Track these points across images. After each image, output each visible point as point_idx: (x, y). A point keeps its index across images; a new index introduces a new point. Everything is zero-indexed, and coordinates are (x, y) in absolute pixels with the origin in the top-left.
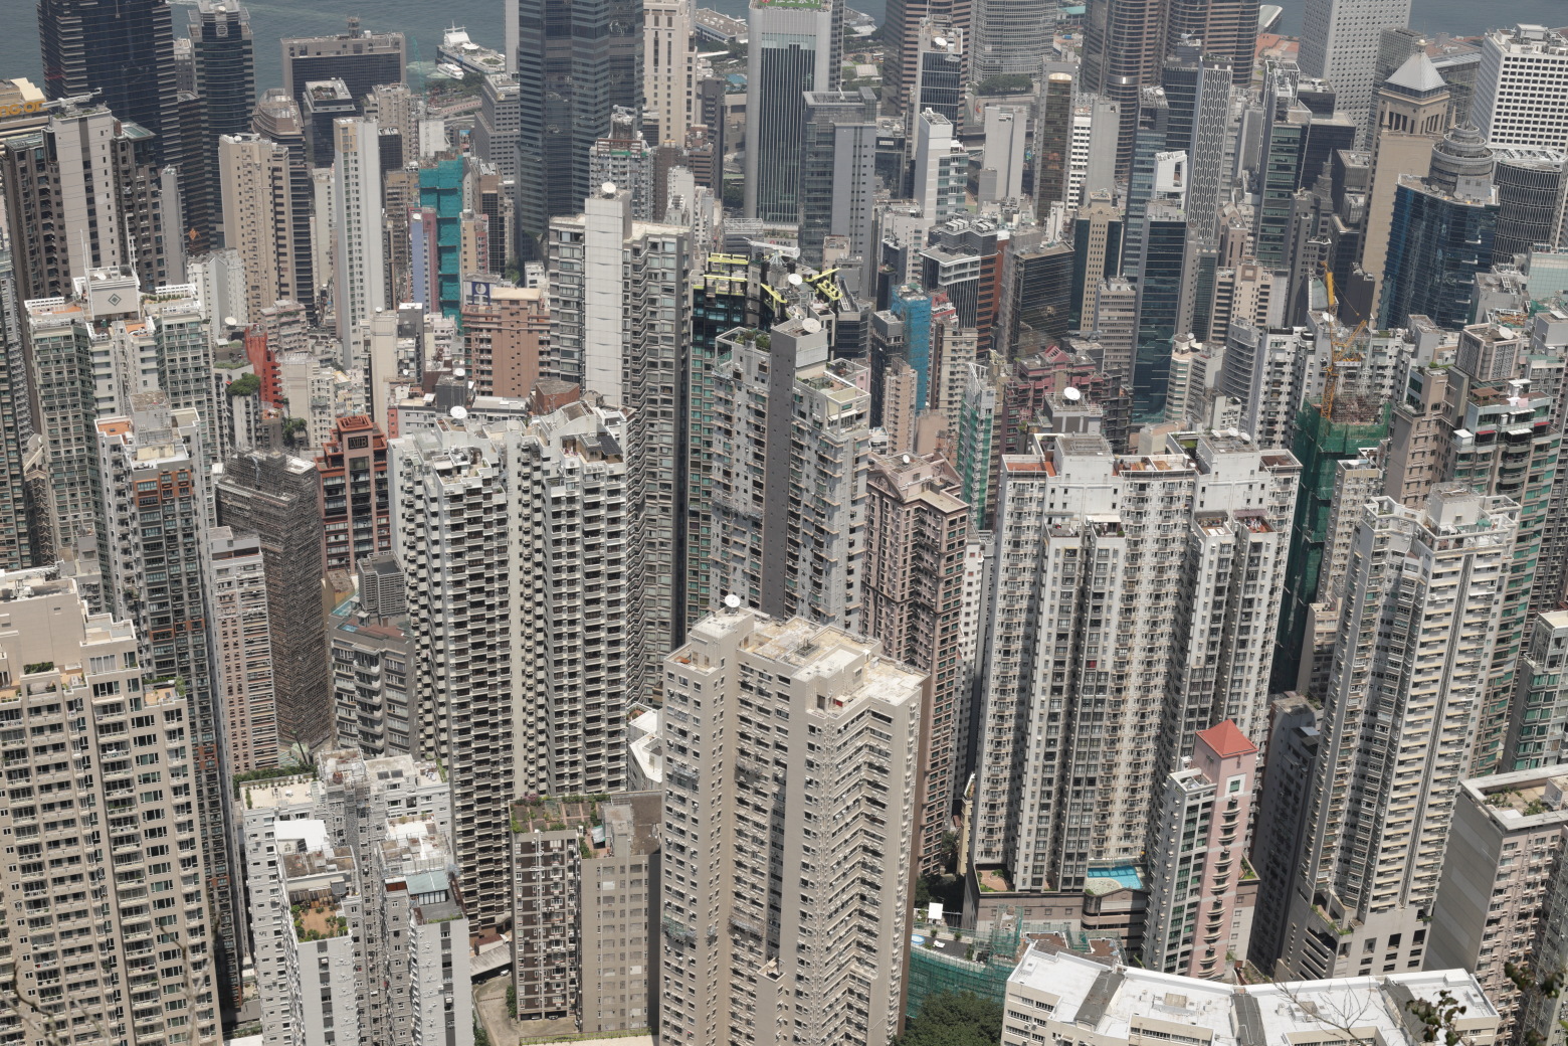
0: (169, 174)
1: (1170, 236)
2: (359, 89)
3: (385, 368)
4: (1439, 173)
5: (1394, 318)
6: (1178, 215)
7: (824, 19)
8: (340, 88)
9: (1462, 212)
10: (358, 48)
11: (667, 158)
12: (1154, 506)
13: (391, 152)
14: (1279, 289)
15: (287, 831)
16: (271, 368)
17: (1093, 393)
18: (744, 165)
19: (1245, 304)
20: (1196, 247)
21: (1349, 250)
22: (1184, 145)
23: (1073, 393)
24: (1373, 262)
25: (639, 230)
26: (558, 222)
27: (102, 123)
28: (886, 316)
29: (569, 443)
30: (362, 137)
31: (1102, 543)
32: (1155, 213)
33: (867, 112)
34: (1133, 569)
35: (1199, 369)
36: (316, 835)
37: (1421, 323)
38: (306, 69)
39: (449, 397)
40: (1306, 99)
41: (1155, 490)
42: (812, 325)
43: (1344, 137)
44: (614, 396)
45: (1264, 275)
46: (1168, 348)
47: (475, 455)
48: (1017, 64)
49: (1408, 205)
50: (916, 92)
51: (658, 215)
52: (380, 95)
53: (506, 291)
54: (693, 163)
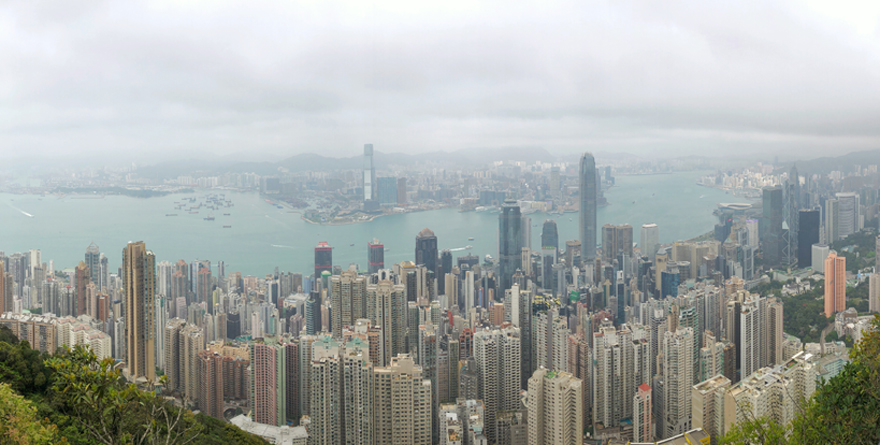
0: (436, 280)
1: (621, 287)
2: (470, 266)
3: (473, 319)
4: (668, 268)
5: (664, 297)
6: (622, 283)
7: (555, 251)
8: (467, 266)
9: (673, 275)
11: (526, 278)
12: (624, 340)
13: (476, 278)
14: (643, 294)
15: (449, 415)
16: (452, 318)
17: (610, 319)
18: (541, 279)
19: (637, 298)
20: (626, 288)
21: (654, 284)
22: (621, 269)
23: (606, 319)
24: (659, 286)
25: (522, 292)
26: (507, 291)
27: (425, 269)
28: (570, 307)
29: (509, 335)
30: (471, 275)
31: (615, 349)
32: (618, 283)
33: (564, 268)
34: (622, 354)
35: (629, 311)
36: (454, 417)
37: (669, 297)
38: (461, 262)
39: (485, 325)
40: (643, 258)
41: (624, 337)
42: (555, 309)
43: (651, 264)
44: (517, 325)
45: (639, 292)
46: (623, 308)
47: (490, 337)
48: (589, 257)
49: (663, 274)
50: (572, 263)
51: (525, 289)
52: (474, 266)
53: (496, 304)
54: (532, 279)
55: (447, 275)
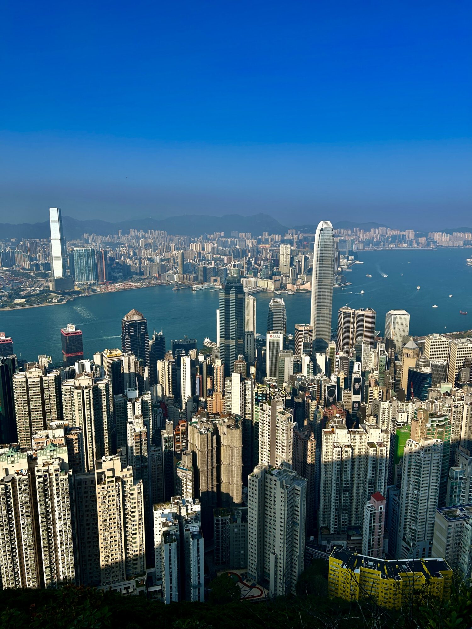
0: (146, 368)
2: (187, 351)
4: (418, 366)
5: (410, 399)
6: (359, 376)
7: (281, 336)
8: (183, 350)
9: (423, 374)
10: (187, 342)
12: (357, 441)
13: (193, 364)
14: (383, 391)
16: (166, 409)
17: (342, 415)
19: (376, 395)
21: (398, 382)
22: (360, 361)
23: (338, 415)
24: (404, 385)
26: (227, 379)
27: (133, 357)
29: (228, 427)
30: (187, 360)
31: (345, 449)
32: (354, 376)
33: (292, 355)
34: (354, 456)
37: (415, 400)
38: (176, 347)
39: (203, 416)
41: (358, 437)
42: (280, 400)
45: (379, 389)
49: (411, 372)
50: (302, 350)
52: (191, 352)
55: (159, 361)
